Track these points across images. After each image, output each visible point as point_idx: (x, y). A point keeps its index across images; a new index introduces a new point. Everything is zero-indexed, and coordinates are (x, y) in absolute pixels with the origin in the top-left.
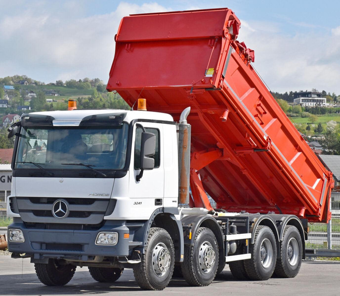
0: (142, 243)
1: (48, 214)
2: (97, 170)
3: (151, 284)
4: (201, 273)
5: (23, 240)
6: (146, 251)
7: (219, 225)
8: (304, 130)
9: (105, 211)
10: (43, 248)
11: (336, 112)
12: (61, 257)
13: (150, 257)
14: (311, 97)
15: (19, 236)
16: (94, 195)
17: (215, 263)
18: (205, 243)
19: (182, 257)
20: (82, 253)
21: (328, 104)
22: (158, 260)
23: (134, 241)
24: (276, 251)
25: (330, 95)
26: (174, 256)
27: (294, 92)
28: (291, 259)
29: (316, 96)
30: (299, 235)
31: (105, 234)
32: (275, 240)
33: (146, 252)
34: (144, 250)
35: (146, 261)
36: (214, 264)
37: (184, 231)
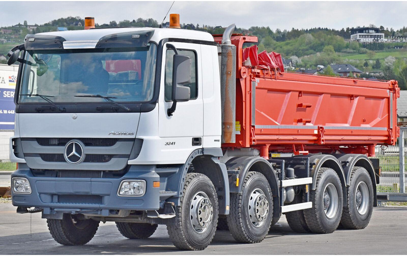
0: (176, 192)
1: (60, 158)
2: (119, 103)
3: (189, 243)
4: (251, 227)
5: (30, 191)
6: (181, 202)
7: (272, 168)
8: (361, 67)
9: (129, 154)
10: (54, 201)
11: (394, 48)
12: (76, 212)
13: (187, 210)
14: (369, 33)
15: (25, 186)
16: (114, 134)
17: (269, 215)
18: (257, 191)
19: (228, 208)
20: (102, 206)
21: (386, 40)
22: (197, 213)
23: (167, 190)
24: (342, 197)
25: (387, 30)
26: (217, 208)
27: (351, 28)
28: (360, 206)
29: (374, 31)
30: (370, 178)
31: (129, 183)
32: (340, 184)
33: (182, 204)
34: (179, 201)
35: (182, 214)
36: (267, 216)
37: (229, 176)
